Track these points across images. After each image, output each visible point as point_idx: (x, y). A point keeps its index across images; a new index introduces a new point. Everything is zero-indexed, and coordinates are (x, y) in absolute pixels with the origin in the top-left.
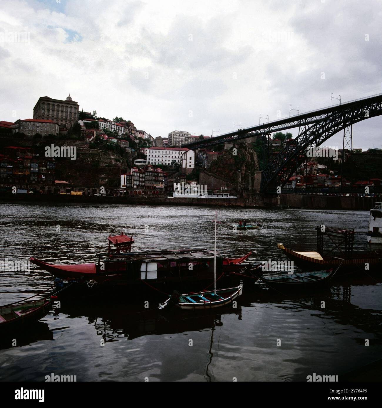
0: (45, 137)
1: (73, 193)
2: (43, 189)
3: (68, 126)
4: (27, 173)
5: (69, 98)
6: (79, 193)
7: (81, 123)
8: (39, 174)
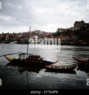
0: (77, 30)
1: (83, 43)
2: (76, 42)
3: (82, 27)
4: (73, 39)
5: (82, 21)
6: (85, 43)
7: (85, 26)
8: (75, 39)
